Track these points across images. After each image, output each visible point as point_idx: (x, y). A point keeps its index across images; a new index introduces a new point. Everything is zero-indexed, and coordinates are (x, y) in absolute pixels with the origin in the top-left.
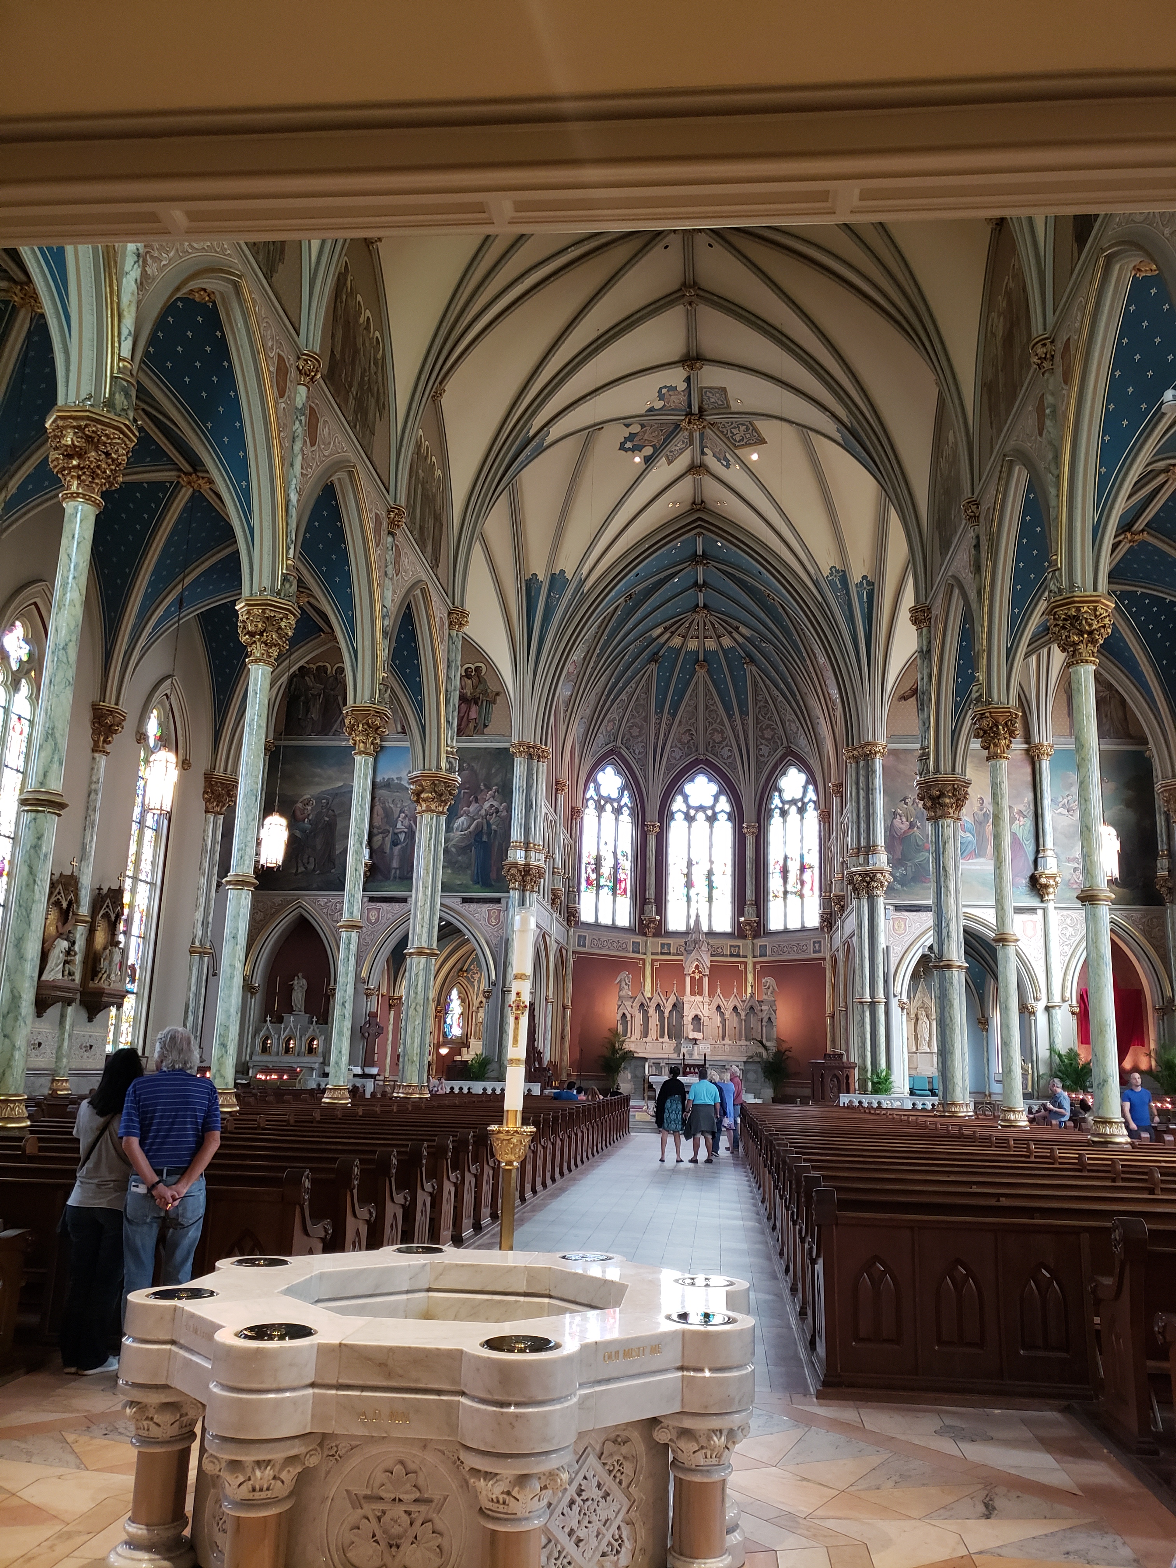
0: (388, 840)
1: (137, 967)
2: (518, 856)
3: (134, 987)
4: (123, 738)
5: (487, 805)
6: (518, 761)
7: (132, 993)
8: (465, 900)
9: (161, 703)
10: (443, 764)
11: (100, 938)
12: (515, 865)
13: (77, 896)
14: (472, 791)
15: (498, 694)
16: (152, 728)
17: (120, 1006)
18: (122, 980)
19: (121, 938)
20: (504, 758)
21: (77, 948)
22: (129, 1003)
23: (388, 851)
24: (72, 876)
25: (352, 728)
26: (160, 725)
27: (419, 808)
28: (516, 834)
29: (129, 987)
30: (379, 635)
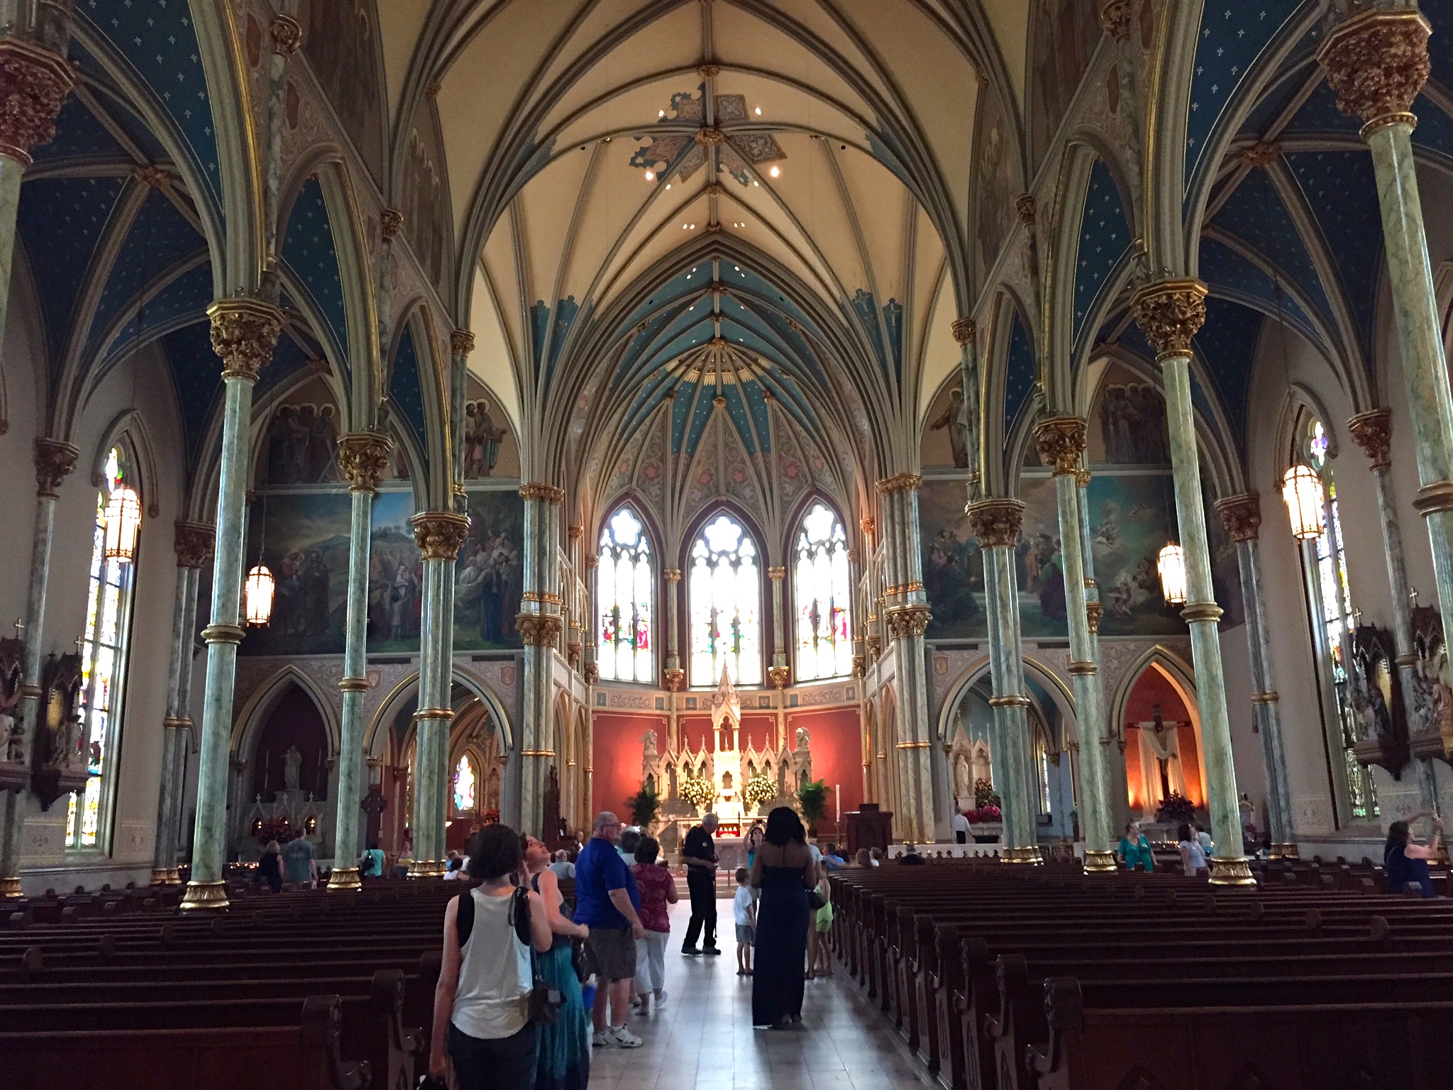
0: (387, 596)
1: (101, 745)
2: (530, 607)
3: (98, 769)
4: (74, 480)
5: (495, 554)
6: (528, 504)
7: (97, 775)
8: (476, 659)
9: (121, 441)
10: (451, 503)
11: (54, 712)
12: (529, 618)
13: (23, 663)
14: (481, 539)
15: (504, 432)
16: (112, 469)
17: (81, 792)
18: (84, 761)
19: (81, 712)
20: (512, 501)
21: (25, 725)
22: (93, 786)
23: (387, 607)
24: (16, 641)
25: (348, 460)
26: (121, 466)
27: (424, 554)
28: (528, 585)
29: (93, 768)
30: (376, 353)
